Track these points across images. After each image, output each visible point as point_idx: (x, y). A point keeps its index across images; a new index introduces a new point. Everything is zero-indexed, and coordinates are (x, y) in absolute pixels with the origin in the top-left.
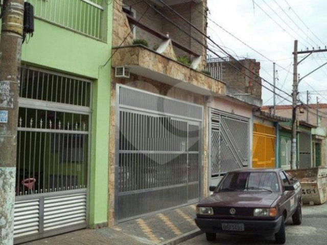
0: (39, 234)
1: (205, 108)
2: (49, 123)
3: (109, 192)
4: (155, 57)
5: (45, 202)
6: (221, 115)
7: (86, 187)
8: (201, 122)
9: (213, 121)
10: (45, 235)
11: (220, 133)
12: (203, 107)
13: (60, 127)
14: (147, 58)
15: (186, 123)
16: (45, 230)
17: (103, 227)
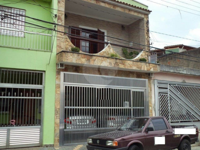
0: (7, 146)
1: (149, 80)
2: (14, 94)
3: (55, 128)
4: (78, 56)
5: (11, 131)
6: (170, 84)
7: (40, 125)
8: (146, 89)
9: (159, 88)
10: (10, 147)
11: (169, 96)
12: (147, 80)
13: (21, 95)
14: (71, 57)
15: (130, 90)
16: (10, 144)
17: (50, 146)
